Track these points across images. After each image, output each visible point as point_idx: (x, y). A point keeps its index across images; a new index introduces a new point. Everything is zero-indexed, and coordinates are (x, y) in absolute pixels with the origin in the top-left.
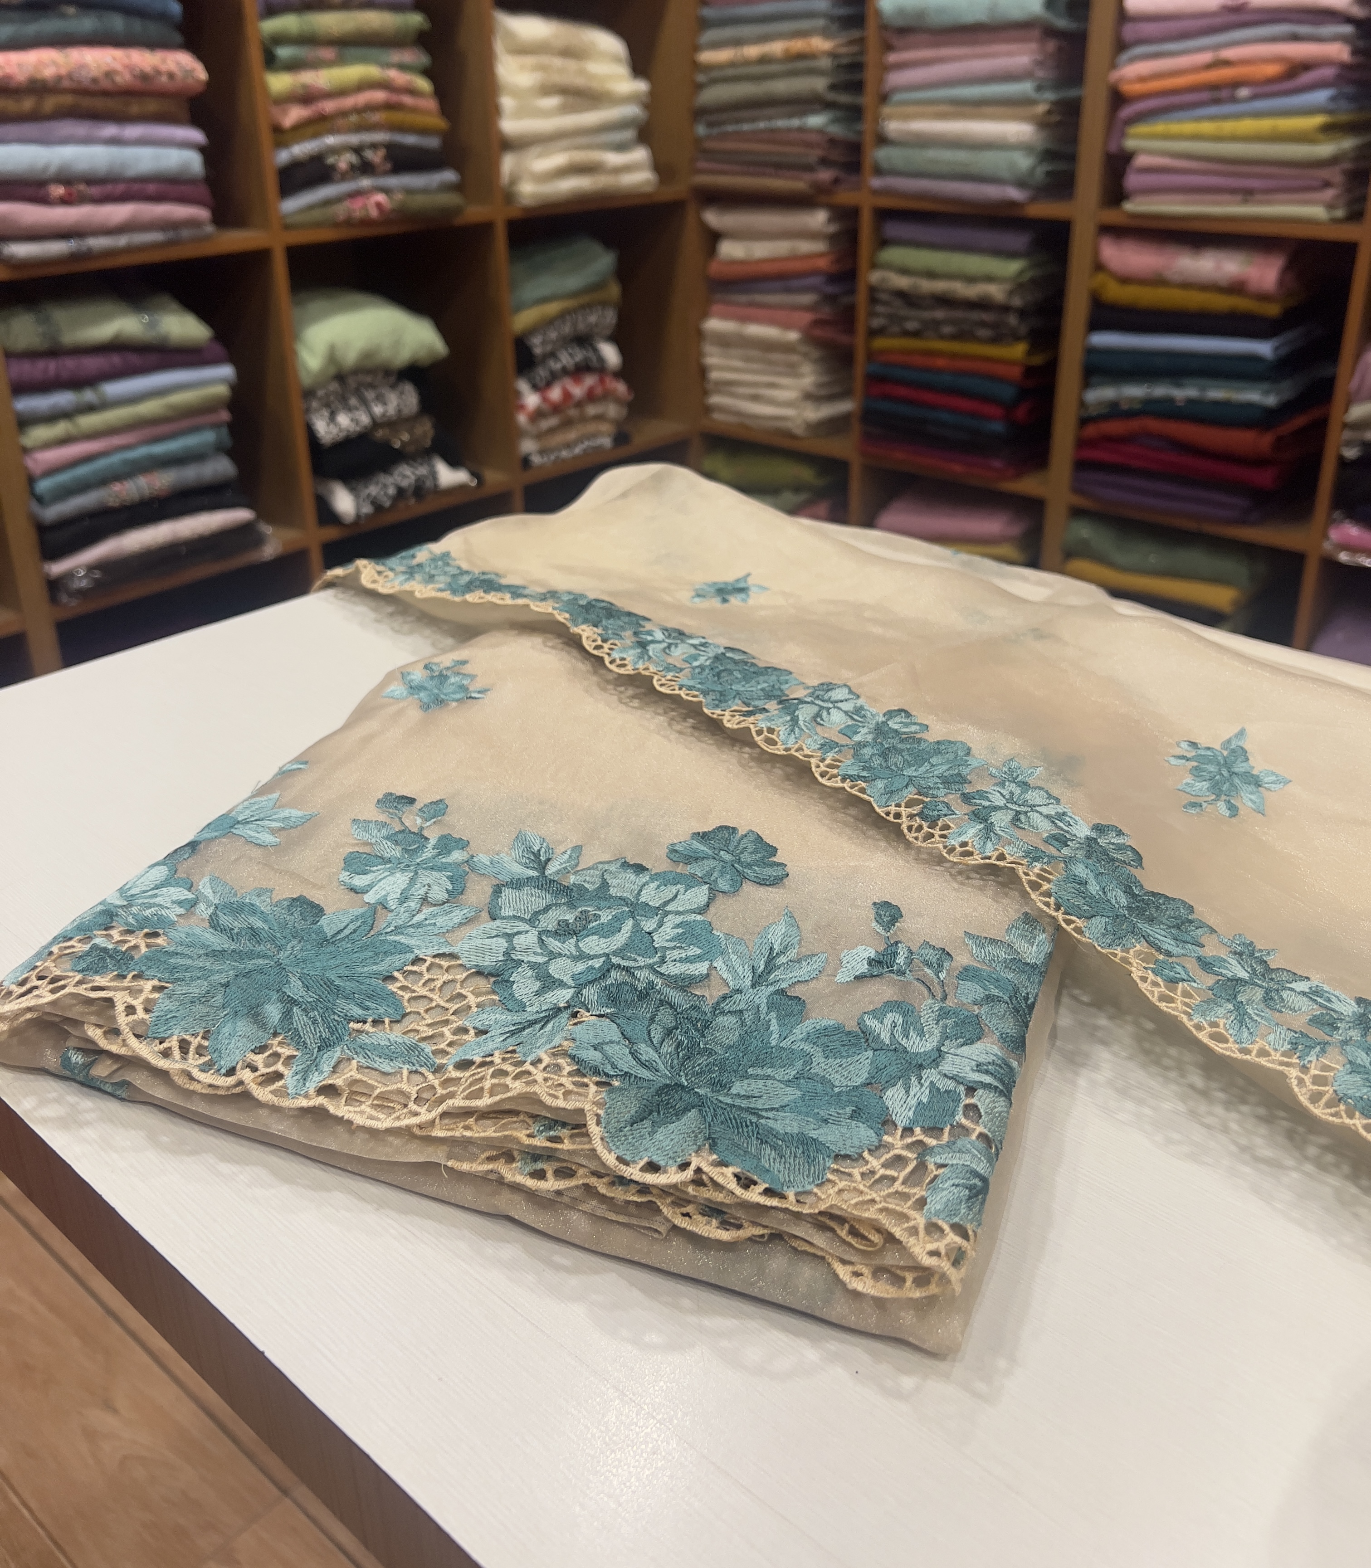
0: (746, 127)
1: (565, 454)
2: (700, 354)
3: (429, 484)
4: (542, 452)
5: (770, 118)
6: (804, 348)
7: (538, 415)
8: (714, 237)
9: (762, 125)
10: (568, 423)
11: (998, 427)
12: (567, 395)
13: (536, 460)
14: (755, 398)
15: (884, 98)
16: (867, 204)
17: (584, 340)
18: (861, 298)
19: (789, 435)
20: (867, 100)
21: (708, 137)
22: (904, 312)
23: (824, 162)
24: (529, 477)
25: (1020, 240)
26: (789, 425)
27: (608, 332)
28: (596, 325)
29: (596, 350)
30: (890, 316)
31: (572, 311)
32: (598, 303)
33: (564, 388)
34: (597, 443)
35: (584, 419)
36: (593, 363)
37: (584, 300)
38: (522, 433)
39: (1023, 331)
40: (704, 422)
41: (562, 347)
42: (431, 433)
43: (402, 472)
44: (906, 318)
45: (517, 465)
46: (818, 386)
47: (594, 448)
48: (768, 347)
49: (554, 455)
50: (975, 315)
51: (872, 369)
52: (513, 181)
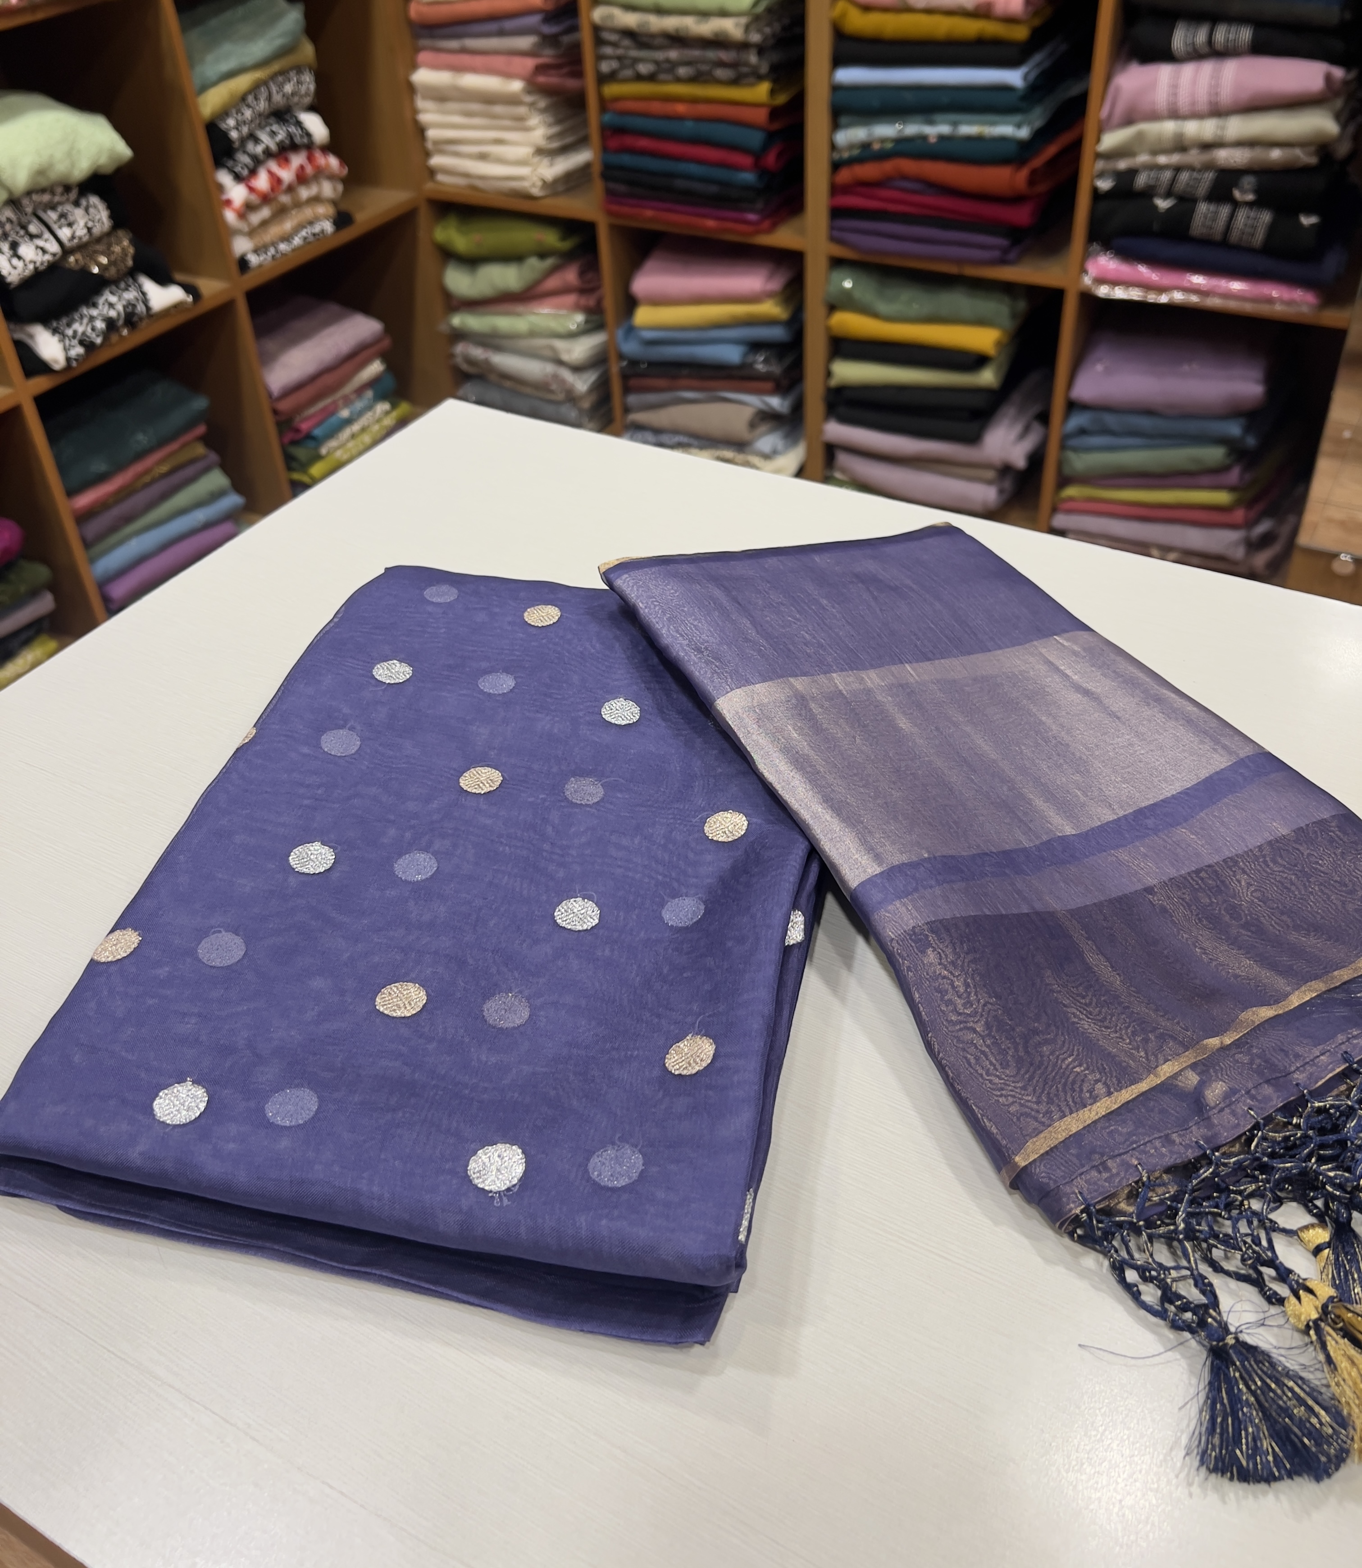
1: (283, 247)
2: (415, 111)
3: (141, 308)
4: (256, 251)
6: (529, 99)
7: (248, 208)
10: (281, 212)
11: (748, 177)
12: (276, 181)
13: (253, 259)
14: (483, 157)
17: (283, 114)
18: (586, 36)
19: (528, 197)
22: (634, 53)
24: (248, 283)
26: (525, 185)
27: (308, 100)
28: (293, 94)
29: (299, 124)
30: (619, 58)
31: (264, 83)
32: (291, 69)
33: (271, 173)
34: (317, 229)
35: (298, 205)
36: (298, 140)
37: (276, 67)
38: (235, 232)
39: (764, 69)
40: (429, 186)
41: (261, 127)
42: (131, 250)
43: (107, 300)
44: (636, 61)
45: (234, 269)
46: (550, 138)
47: (314, 235)
48: (489, 99)
49: (272, 251)
50: (712, 54)
51: (607, 117)
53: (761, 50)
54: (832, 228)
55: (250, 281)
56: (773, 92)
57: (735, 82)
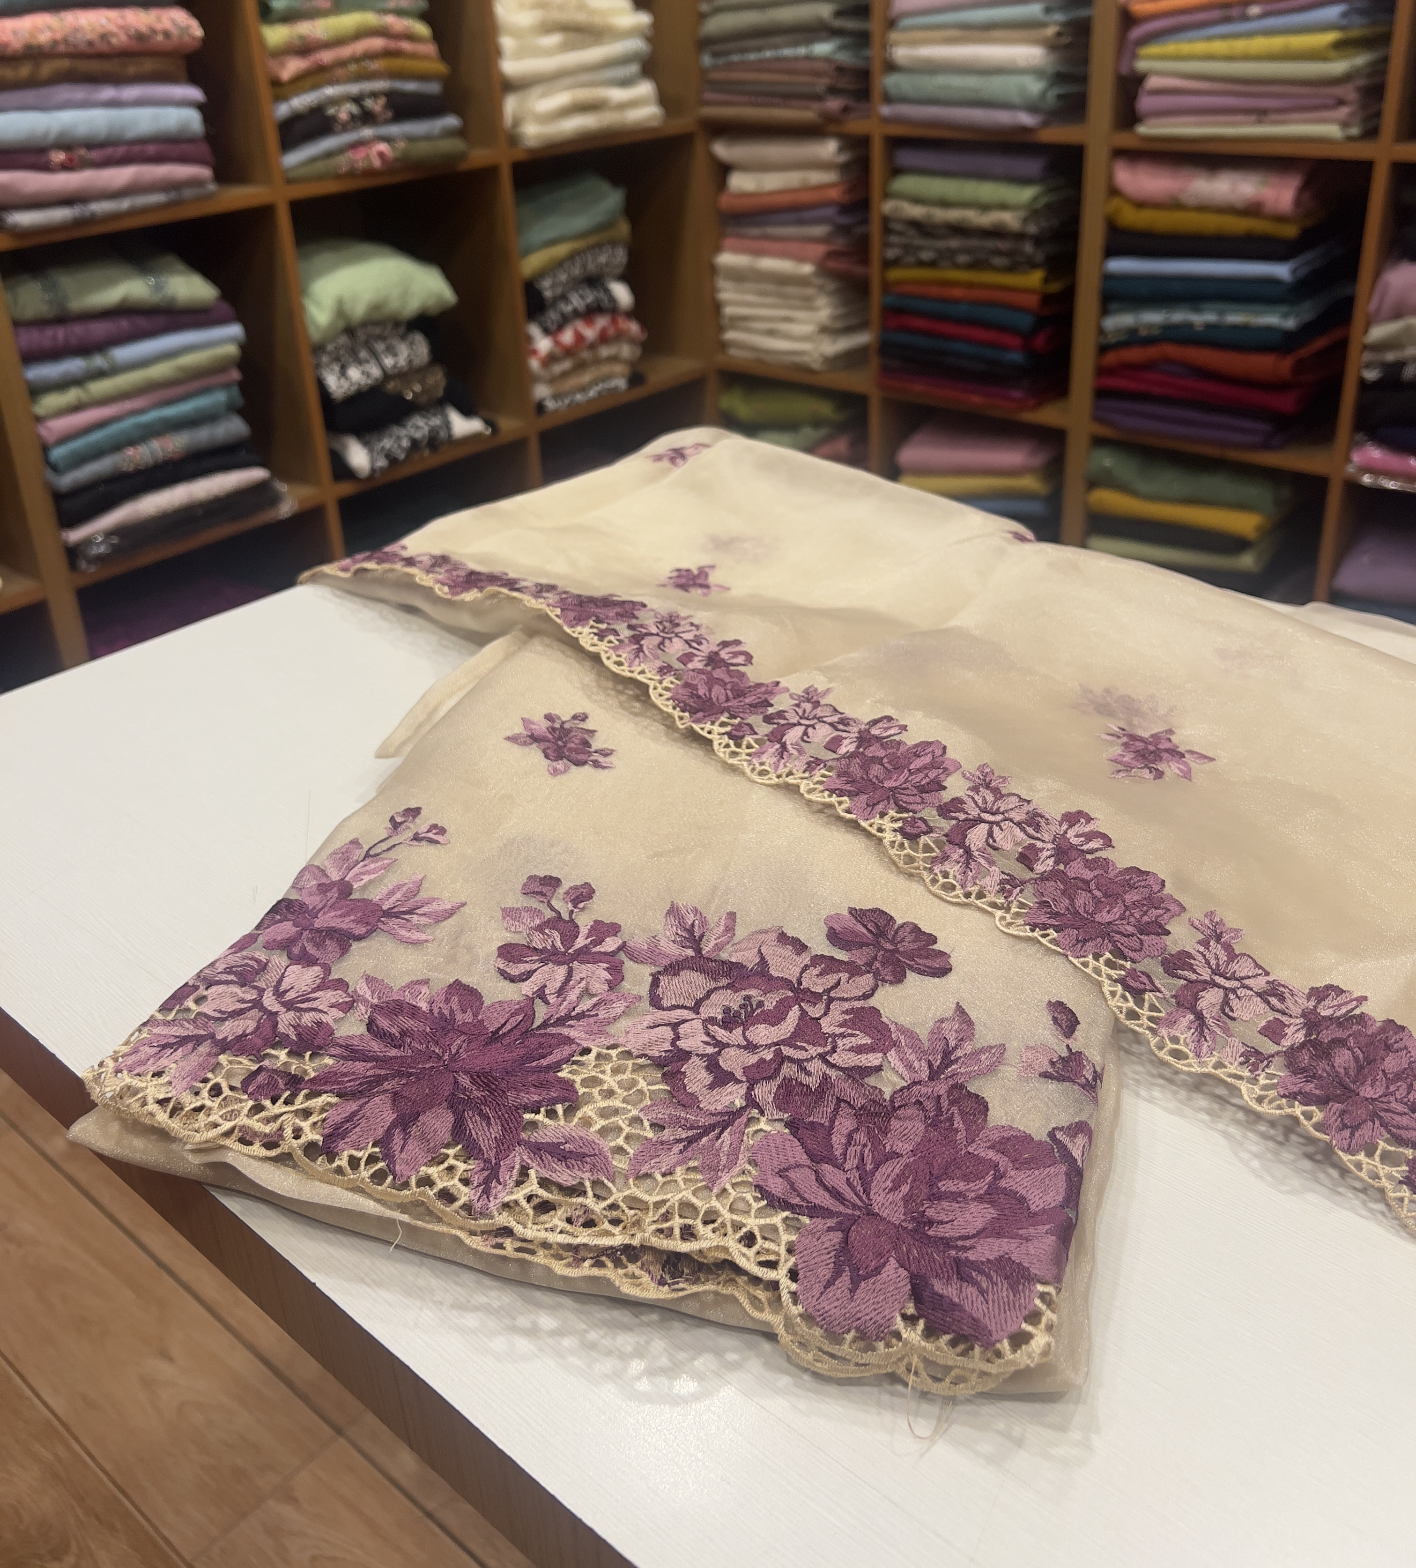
0: (752, 57)
1: (579, 397)
2: (714, 290)
3: (443, 434)
4: (556, 397)
5: (776, 47)
6: (818, 281)
7: (550, 359)
8: (724, 170)
9: (768, 54)
10: (581, 366)
11: (1016, 357)
12: (579, 338)
13: (551, 405)
14: (771, 333)
15: (891, 24)
16: (877, 134)
17: (594, 281)
18: (875, 229)
19: (806, 369)
20: (874, 25)
21: (716, 68)
22: (919, 242)
23: (833, 91)
24: (545, 423)
25: (1033, 166)
26: (806, 359)
27: (619, 271)
28: (607, 265)
29: (607, 291)
30: (905, 246)
31: (582, 253)
32: (608, 242)
33: (576, 331)
34: (612, 384)
35: (598, 361)
36: (606, 303)
37: (593, 240)
38: (535, 379)
39: (1040, 258)
40: (720, 357)
41: (573, 289)
42: (443, 383)
43: (415, 424)
44: (921, 248)
45: (532, 411)
46: (835, 318)
47: (609, 390)
48: (781, 280)
49: (568, 399)
50: (990, 244)
51: (888, 300)
52: (517, 123)
54: (1096, 408)
55: (547, 421)
56: (1046, 280)
57: (1010, 269)
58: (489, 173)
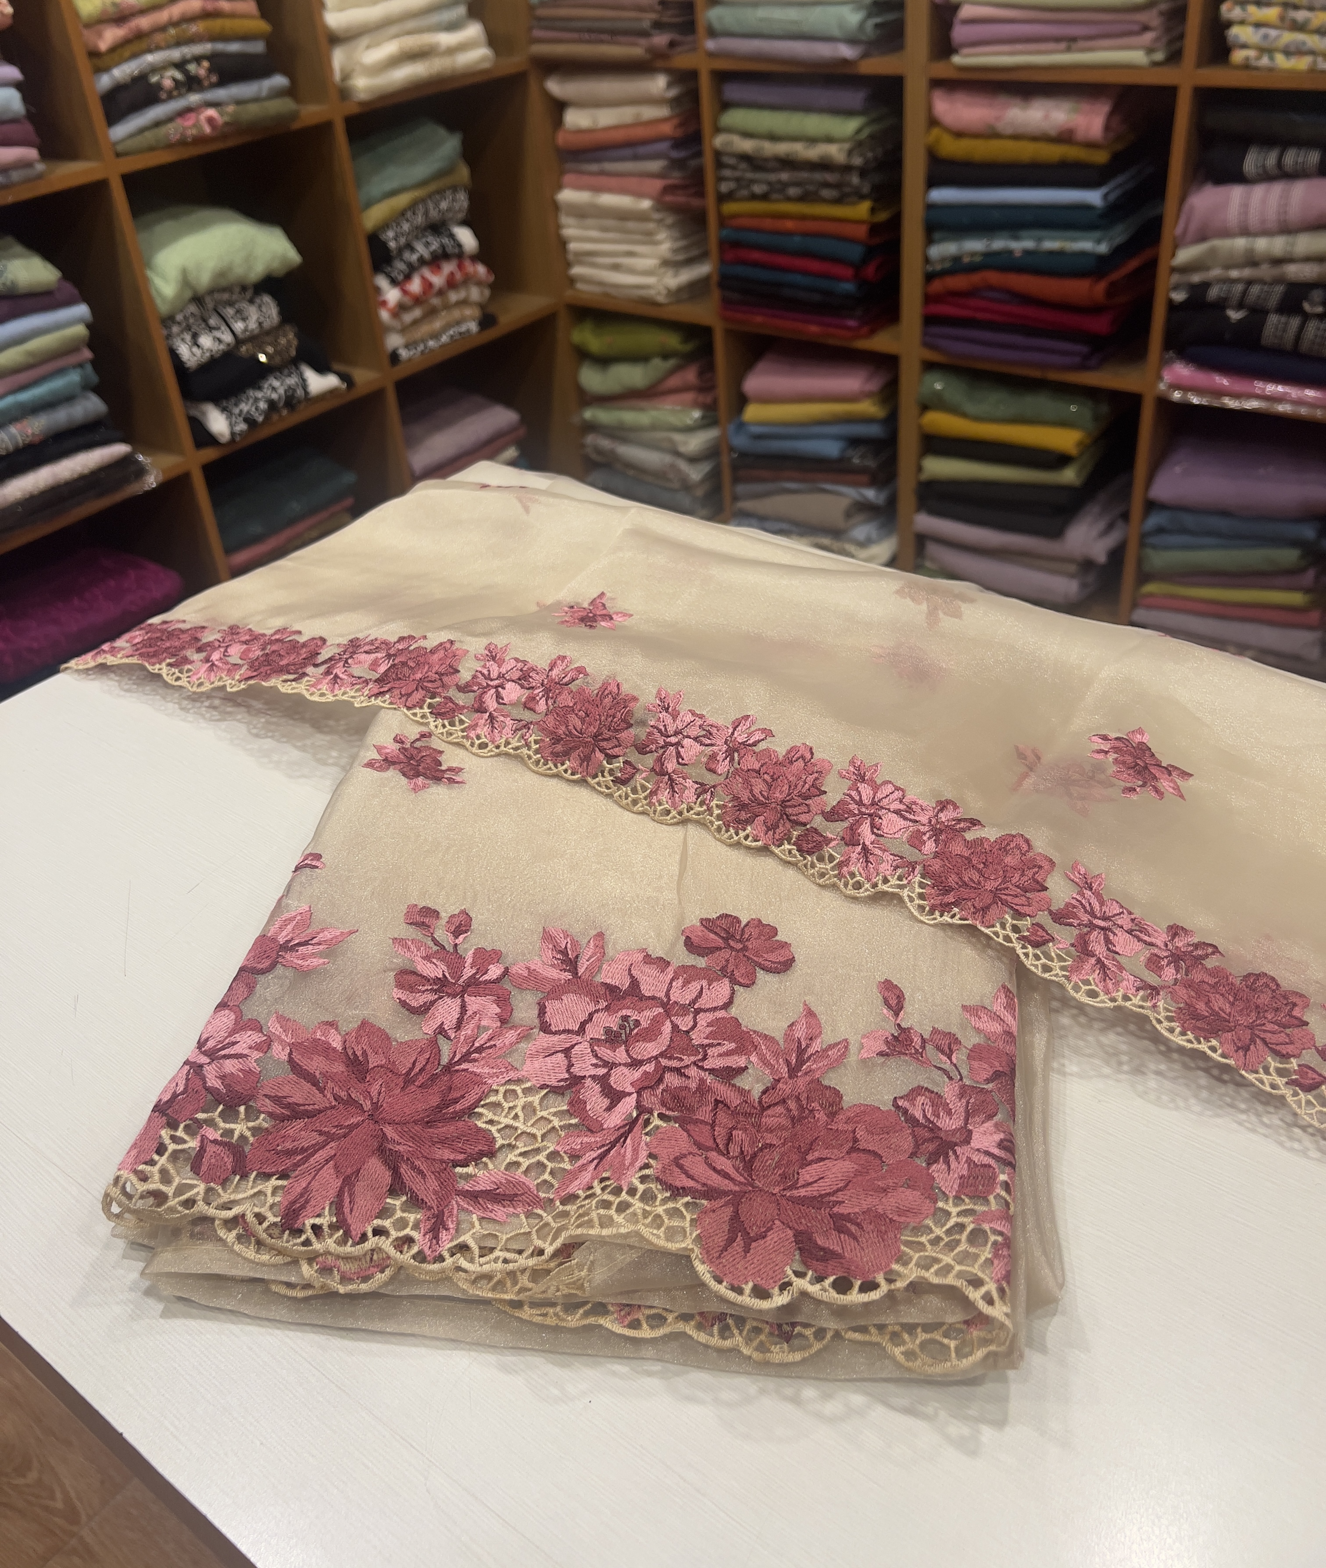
1: (431, 343)
2: (559, 227)
3: (300, 392)
4: (407, 346)
6: (657, 216)
7: (401, 308)
8: (559, 106)
10: (432, 313)
11: (848, 287)
12: (427, 285)
13: (404, 353)
14: (616, 267)
16: (704, 68)
17: (438, 228)
18: (708, 160)
19: (652, 303)
22: (749, 175)
23: (659, 26)
24: (398, 375)
25: (856, 98)
26: (652, 292)
27: (461, 216)
28: (449, 210)
29: (452, 236)
30: (738, 180)
31: (423, 200)
32: (449, 188)
33: (424, 279)
34: (463, 328)
35: (447, 307)
36: (450, 250)
37: (433, 187)
38: (386, 329)
39: (866, 189)
40: (569, 293)
41: (417, 238)
42: (295, 342)
43: (270, 385)
44: (752, 181)
45: (386, 361)
46: (675, 251)
47: (460, 334)
48: (623, 216)
49: (421, 347)
50: (818, 176)
51: (725, 232)
52: (346, 77)
53: (863, 172)
54: (925, 334)
55: (400, 372)
56: (873, 210)
57: (838, 201)
58: (323, 129)
